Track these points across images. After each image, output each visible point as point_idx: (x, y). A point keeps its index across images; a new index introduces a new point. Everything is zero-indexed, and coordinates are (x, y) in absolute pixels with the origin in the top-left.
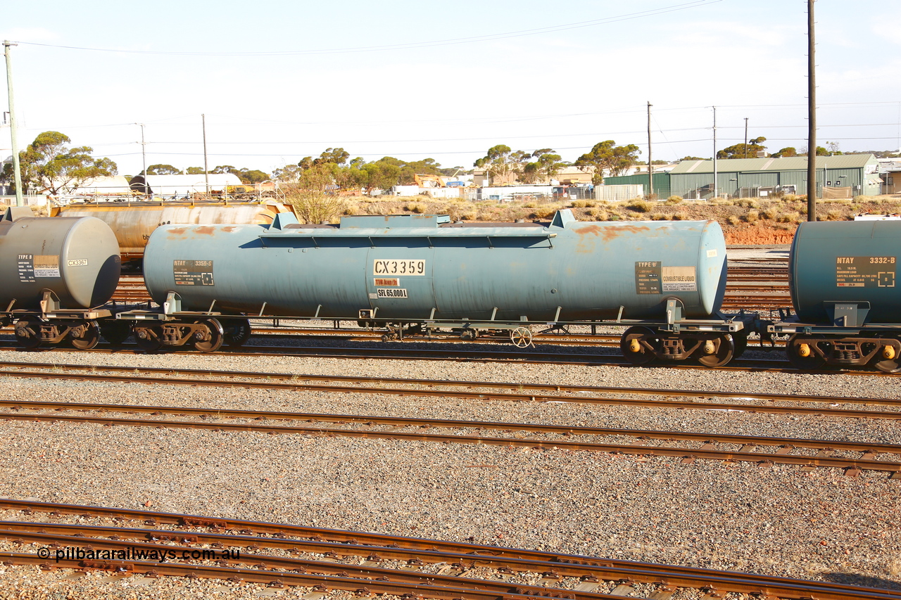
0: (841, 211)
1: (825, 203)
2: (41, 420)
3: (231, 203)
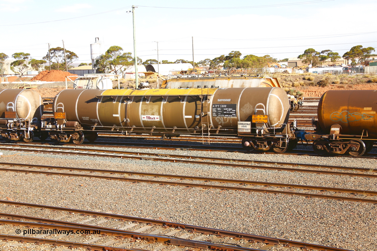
2: (268, 192)
3: (248, 78)
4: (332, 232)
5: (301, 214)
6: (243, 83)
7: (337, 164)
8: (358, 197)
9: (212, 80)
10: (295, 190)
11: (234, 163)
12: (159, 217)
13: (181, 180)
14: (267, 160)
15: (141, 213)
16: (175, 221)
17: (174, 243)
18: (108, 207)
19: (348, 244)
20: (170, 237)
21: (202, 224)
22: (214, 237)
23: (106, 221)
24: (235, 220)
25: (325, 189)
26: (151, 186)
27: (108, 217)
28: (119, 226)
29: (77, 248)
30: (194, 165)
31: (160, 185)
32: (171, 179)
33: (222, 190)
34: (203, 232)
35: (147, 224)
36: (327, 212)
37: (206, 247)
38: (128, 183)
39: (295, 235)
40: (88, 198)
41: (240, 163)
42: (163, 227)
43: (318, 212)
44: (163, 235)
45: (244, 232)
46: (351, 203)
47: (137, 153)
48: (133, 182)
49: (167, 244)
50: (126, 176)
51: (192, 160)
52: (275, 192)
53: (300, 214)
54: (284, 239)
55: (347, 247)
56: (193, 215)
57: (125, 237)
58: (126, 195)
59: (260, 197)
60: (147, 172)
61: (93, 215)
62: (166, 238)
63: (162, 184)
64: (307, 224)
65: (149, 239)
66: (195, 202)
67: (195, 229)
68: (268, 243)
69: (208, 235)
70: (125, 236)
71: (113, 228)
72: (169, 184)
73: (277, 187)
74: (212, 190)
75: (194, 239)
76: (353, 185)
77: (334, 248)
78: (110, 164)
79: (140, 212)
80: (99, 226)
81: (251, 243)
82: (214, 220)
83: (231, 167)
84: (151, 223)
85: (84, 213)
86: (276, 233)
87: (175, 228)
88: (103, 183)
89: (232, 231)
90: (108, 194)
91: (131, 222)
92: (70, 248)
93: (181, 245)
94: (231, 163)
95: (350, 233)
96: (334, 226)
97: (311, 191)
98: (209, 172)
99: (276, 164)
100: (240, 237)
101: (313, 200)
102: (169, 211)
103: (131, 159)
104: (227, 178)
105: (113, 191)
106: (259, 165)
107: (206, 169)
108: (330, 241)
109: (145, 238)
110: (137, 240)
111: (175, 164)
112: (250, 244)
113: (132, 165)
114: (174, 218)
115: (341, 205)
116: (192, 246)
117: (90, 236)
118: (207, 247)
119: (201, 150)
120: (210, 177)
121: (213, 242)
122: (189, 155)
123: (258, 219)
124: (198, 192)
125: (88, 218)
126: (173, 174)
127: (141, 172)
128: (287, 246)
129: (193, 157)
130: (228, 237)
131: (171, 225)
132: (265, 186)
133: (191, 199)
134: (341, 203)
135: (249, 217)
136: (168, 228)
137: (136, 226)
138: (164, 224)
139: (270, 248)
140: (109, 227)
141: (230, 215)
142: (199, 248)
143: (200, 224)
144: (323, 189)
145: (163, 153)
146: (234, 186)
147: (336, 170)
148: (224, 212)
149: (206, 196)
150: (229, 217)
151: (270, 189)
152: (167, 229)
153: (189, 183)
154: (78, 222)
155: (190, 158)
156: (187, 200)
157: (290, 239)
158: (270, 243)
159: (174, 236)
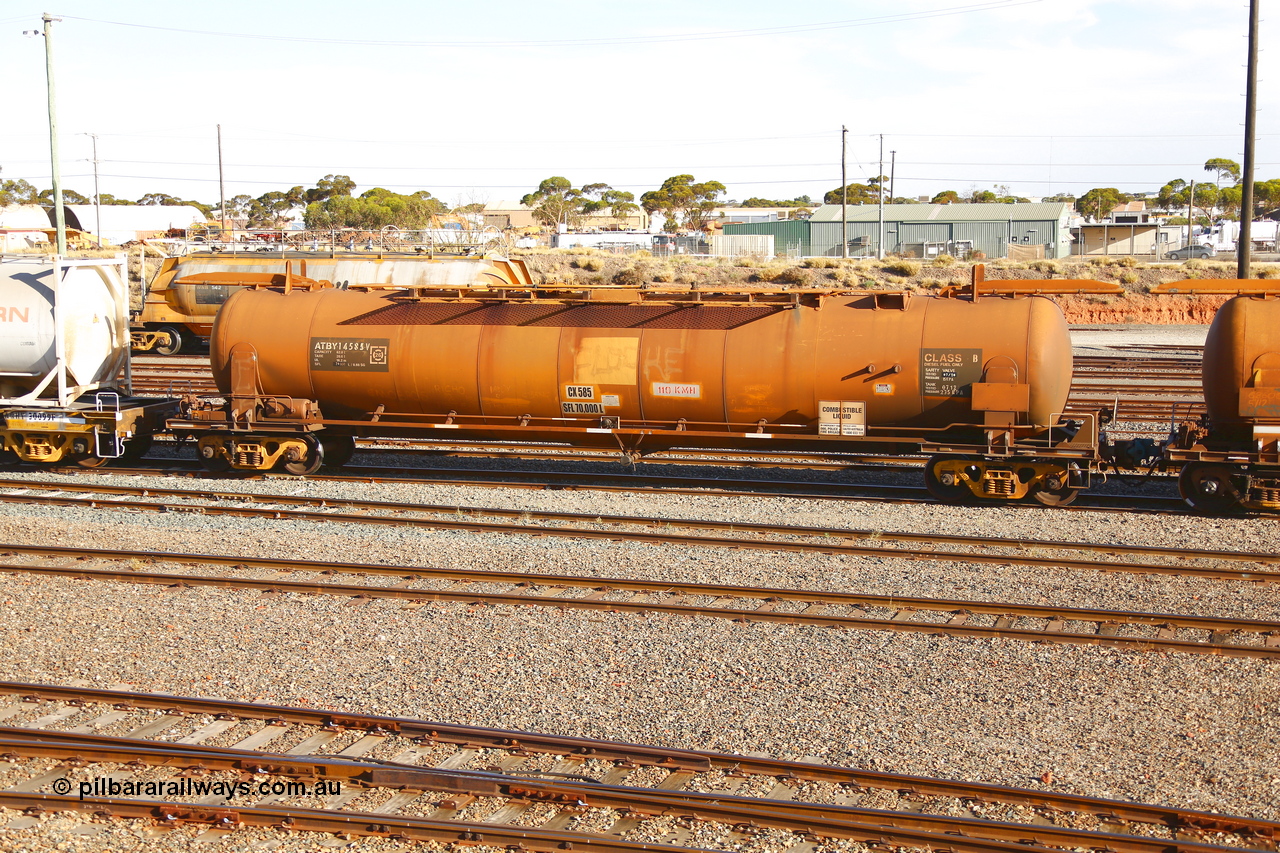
2: (617, 609)
3: (438, 257)
4: (849, 725)
5: (739, 674)
6: (424, 273)
7: (774, 520)
8: (874, 615)
9: (327, 261)
10: (694, 600)
11: (470, 519)
12: (299, 696)
13: (325, 576)
14: (566, 510)
15: (235, 686)
16: (357, 708)
17: (386, 781)
18: (112, 669)
19: (905, 758)
20: (362, 761)
21: (447, 714)
22: (502, 755)
23: (121, 715)
24: (549, 698)
25: (779, 595)
26: (235, 599)
27: (126, 702)
28: (174, 731)
29: (55, 813)
30: (349, 528)
31: (263, 592)
32: (290, 574)
33: (472, 604)
34: (463, 742)
35: (266, 721)
36: (811, 665)
37: (493, 790)
38: (153, 588)
39: (745, 739)
40: (28, 641)
41: (487, 520)
42: (326, 731)
43: (785, 666)
44: (334, 756)
45: (588, 736)
46: (868, 634)
47: (141, 491)
48: (171, 586)
49: (362, 784)
50: (138, 566)
51: (330, 511)
52: (641, 609)
53: (737, 675)
54: (716, 751)
55: (905, 766)
56: (408, 688)
57: (212, 767)
58: (160, 629)
59: (599, 625)
60: (204, 551)
61: (70, 699)
62: (350, 766)
63: (272, 591)
64: (768, 704)
65: (296, 770)
66: (400, 644)
67: (435, 733)
68: (678, 768)
69: (481, 750)
70: (211, 764)
71: (157, 739)
72: (295, 590)
73: (636, 592)
74: (442, 607)
75: (442, 766)
76: (846, 579)
77: (871, 773)
78: (62, 526)
79: (227, 682)
80: (103, 733)
81: (625, 771)
82: (480, 700)
83: (467, 531)
84: (281, 717)
85: (36, 694)
86: (688, 735)
87: (365, 733)
88: (65, 591)
89: (551, 733)
90: (98, 627)
91: (211, 717)
92: (30, 813)
93: (408, 785)
94: (459, 521)
95: (901, 725)
96: (846, 705)
97: (737, 601)
98: (405, 547)
99: (599, 520)
100: (586, 753)
101: (760, 630)
102: (325, 678)
103: (126, 509)
104: (471, 568)
105: (111, 616)
106: (547, 525)
107: (391, 540)
108: (853, 752)
109: (283, 768)
110: (256, 778)
111: (287, 525)
112: (621, 772)
113: (144, 531)
114: (349, 700)
115: (842, 640)
116: (446, 788)
117: (87, 770)
118: (498, 788)
119: (346, 480)
120: (415, 564)
121: (509, 773)
122: (314, 495)
123: (616, 694)
124: (399, 612)
125: (55, 710)
126: (295, 558)
127: (181, 552)
128: (737, 774)
129: (332, 502)
130: (547, 754)
131: (349, 723)
132: (596, 589)
133: (383, 638)
134: (842, 636)
135: (589, 688)
136: (343, 734)
137: (231, 730)
138: (325, 719)
139: (688, 784)
140: (141, 737)
141: (526, 683)
142: (471, 792)
143: (441, 717)
144: (772, 595)
145: (228, 490)
146: (501, 592)
147: (778, 537)
148: (504, 673)
149: (428, 623)
150: (526, 690)
151: (616, 598)
152: (340, 735)
153: (356, 584)
154: (22, 726)
155: (324, 504)
156: (370, 640)
157: (736, 753)
158: (682, 767)
159: (370, 757)
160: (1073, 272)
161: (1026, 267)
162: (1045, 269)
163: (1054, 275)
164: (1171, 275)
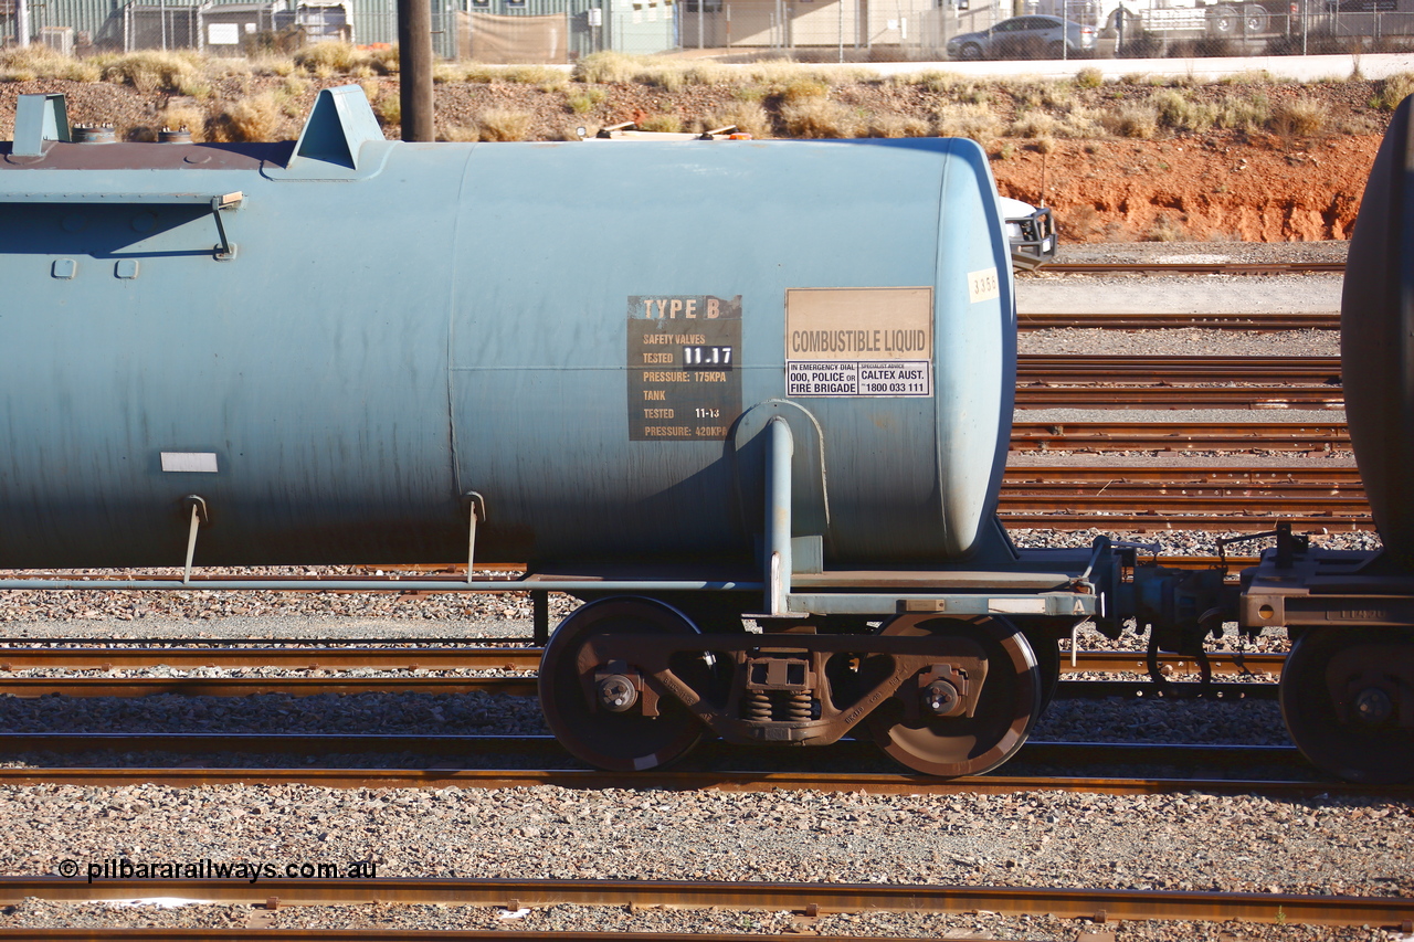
0: (530, 113)
1: (469, 79)
160: (235, 89)
161: (91, 71)
162: (148, 79)
163: (175, 101)
164: (524, 102)
